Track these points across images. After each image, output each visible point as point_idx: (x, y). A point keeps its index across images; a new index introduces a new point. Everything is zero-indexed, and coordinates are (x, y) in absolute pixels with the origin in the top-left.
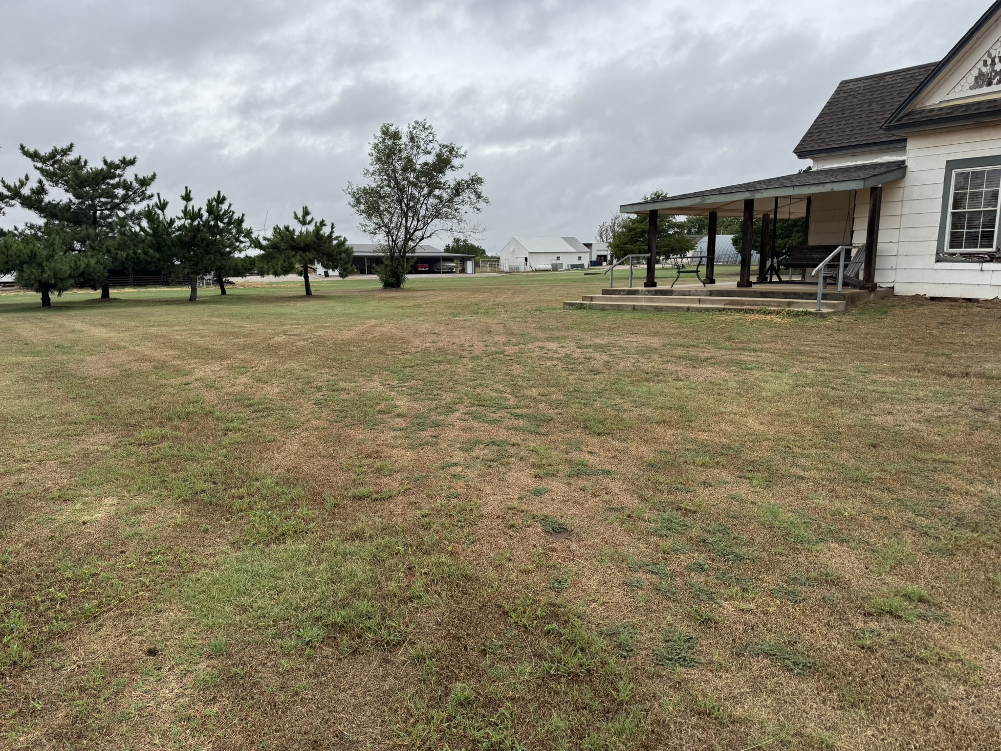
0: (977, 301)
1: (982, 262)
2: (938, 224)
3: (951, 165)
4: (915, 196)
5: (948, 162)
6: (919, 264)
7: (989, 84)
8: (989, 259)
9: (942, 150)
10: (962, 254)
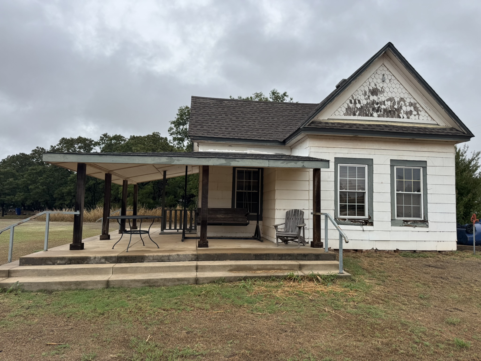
0: (361, 251)
1: (362, 225)
2: (333, 199)
3: (337, 160)
5: (335, 158)
7: (354, 114)
9: (331, 150)
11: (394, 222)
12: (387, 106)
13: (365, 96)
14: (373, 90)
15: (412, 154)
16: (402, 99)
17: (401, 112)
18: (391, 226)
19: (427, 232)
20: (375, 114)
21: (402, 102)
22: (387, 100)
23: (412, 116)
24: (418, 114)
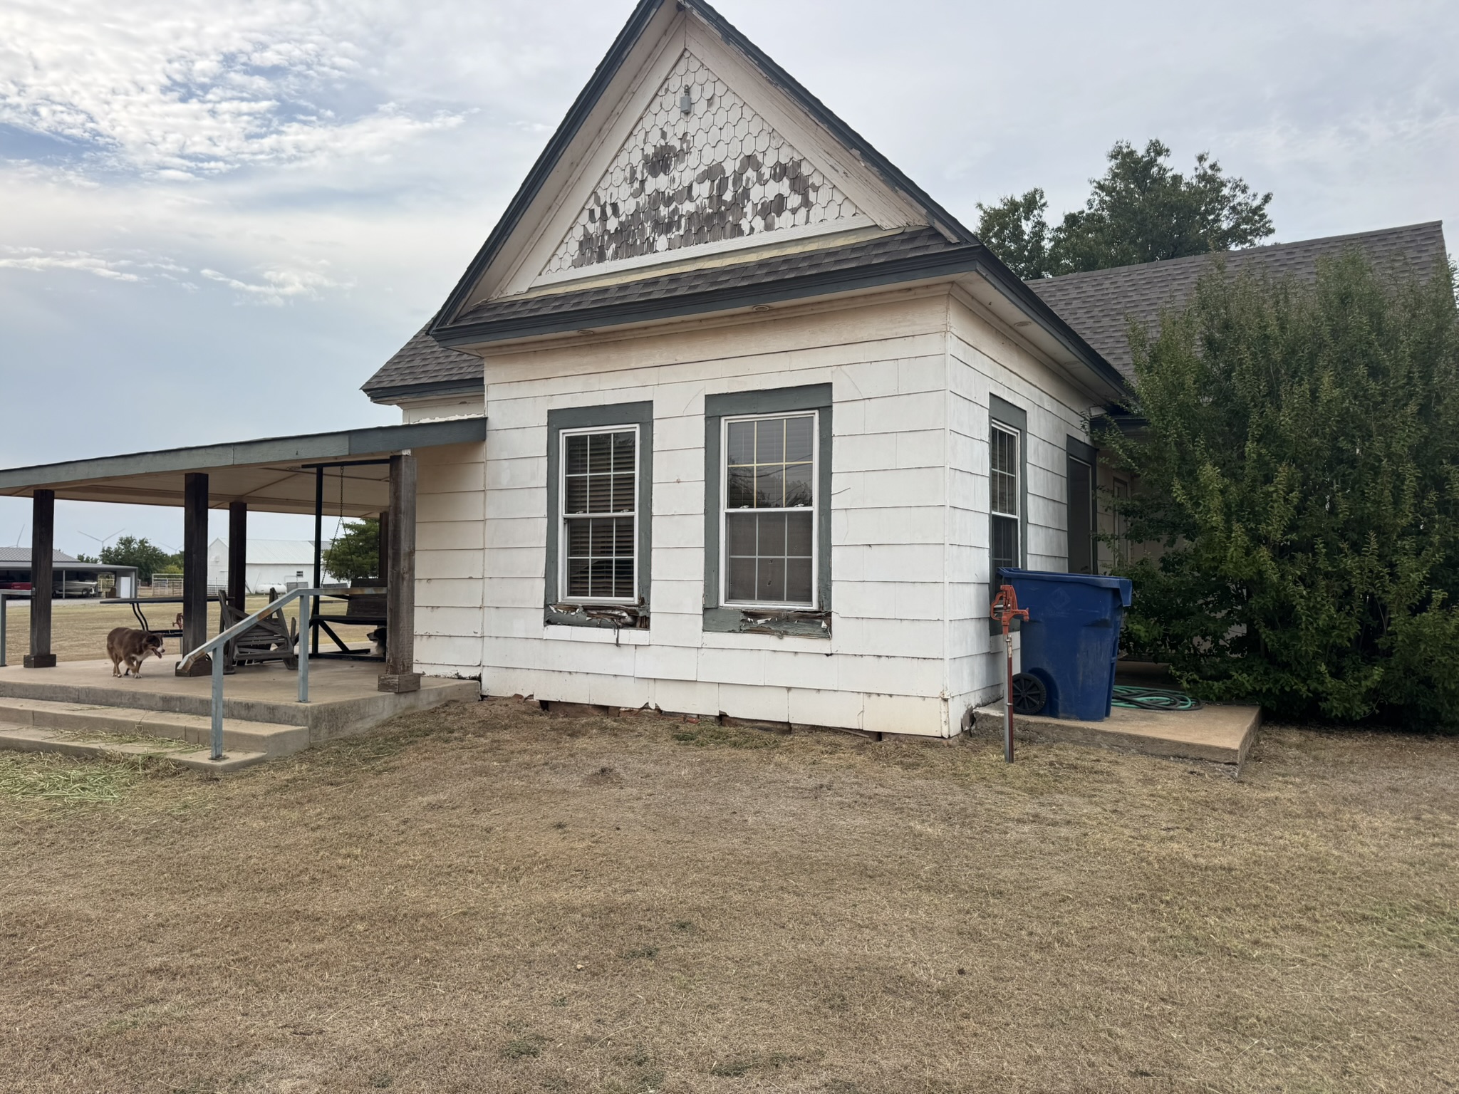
1: (619, 628)
2: (544, 544)
3: (557, 419)
4: (505, 481)
5: (549, 411)
6: (519, 628)
7: (601, 258)
8: (629, 619)
9: (540, 389)
10: (586, 609)
11: (712, 617)
12: (698, 202)
13: (632, 183)
14: (655, 155)
15: (782, 362)
16: (750, 161)
17: (745, 210)
18: (704, 630)
19: (827, 655)
20: (662, 242)
21: (750, 173)
22: (701, 180)
23: (786, 214)
24: (806, 203)
